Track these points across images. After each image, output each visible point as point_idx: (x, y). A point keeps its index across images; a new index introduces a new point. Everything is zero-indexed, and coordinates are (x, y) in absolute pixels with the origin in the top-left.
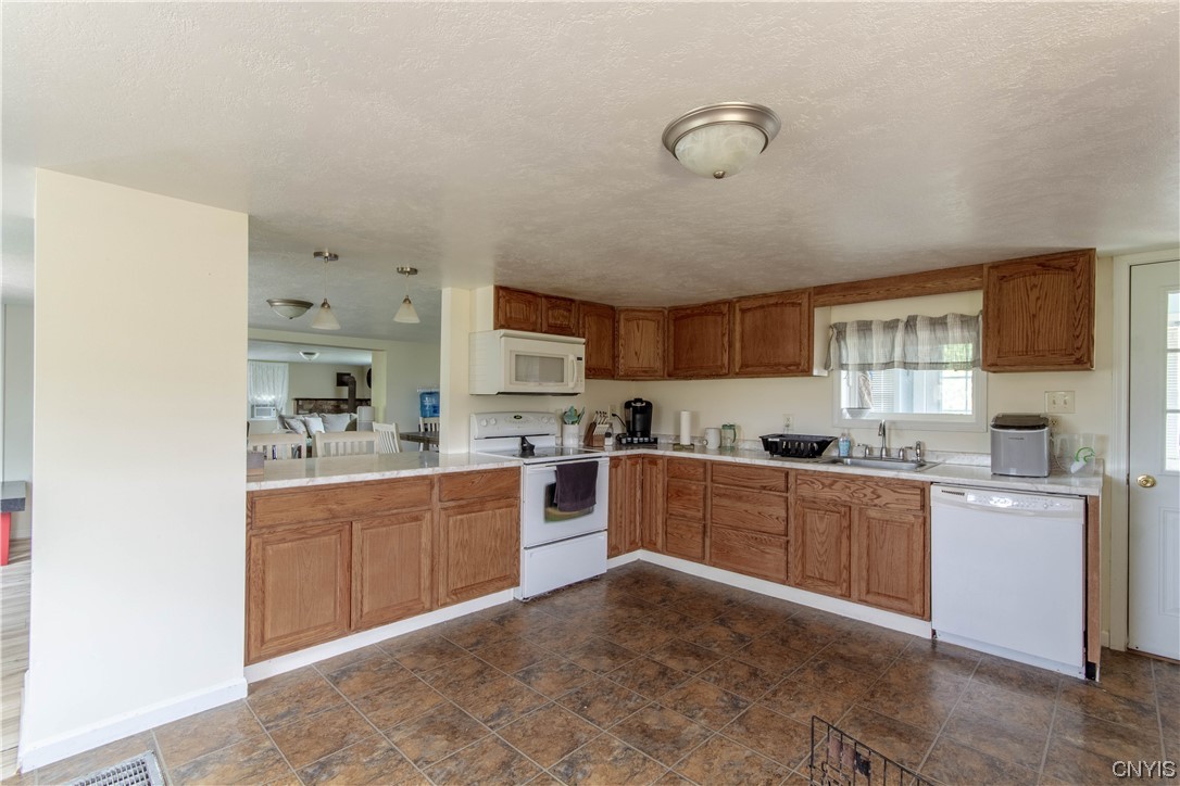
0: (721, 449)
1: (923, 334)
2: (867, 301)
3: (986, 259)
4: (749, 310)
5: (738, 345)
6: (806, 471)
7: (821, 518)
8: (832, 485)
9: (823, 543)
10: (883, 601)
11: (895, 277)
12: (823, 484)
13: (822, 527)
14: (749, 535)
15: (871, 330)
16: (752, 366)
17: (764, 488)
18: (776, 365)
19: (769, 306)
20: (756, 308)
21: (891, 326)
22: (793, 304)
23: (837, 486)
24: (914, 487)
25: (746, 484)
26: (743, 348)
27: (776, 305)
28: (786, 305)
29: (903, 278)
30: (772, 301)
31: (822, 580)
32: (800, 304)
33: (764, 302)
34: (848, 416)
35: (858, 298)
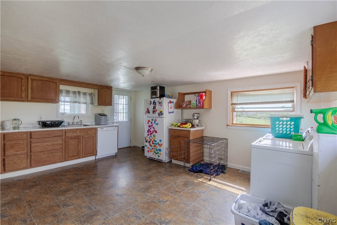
0: (14, 128)
1: (82, 96)
2: (75, 86)
3: (99, 84)
4: (35, 80)
5: (30, 91)
6: (68, 129)
7: (73, 141)
8: (76, 132)
9: (74, 147)
10: (88, 155)
11: (81, 82)
12: (74, 132)
13: (73, 143)
14: (49, 152)
15: (70, 93)
16: (36, 99)
17: (55, 137)
18: (47, 99)
19: (44, 80)
20: (38, 80)
21: (74, 93)
22: (54, 82)
23: (78, 132)
24: (94, 129)
25: (47, 137)
26: (32, 92)
27: (47, 81)
28: (51, 82)
29: (83, 83)
30: (45, 79)
31: (73, 156)
32: (56, 83)
33: (42, 79)
34: (60, 115)
35: (73, 85)
